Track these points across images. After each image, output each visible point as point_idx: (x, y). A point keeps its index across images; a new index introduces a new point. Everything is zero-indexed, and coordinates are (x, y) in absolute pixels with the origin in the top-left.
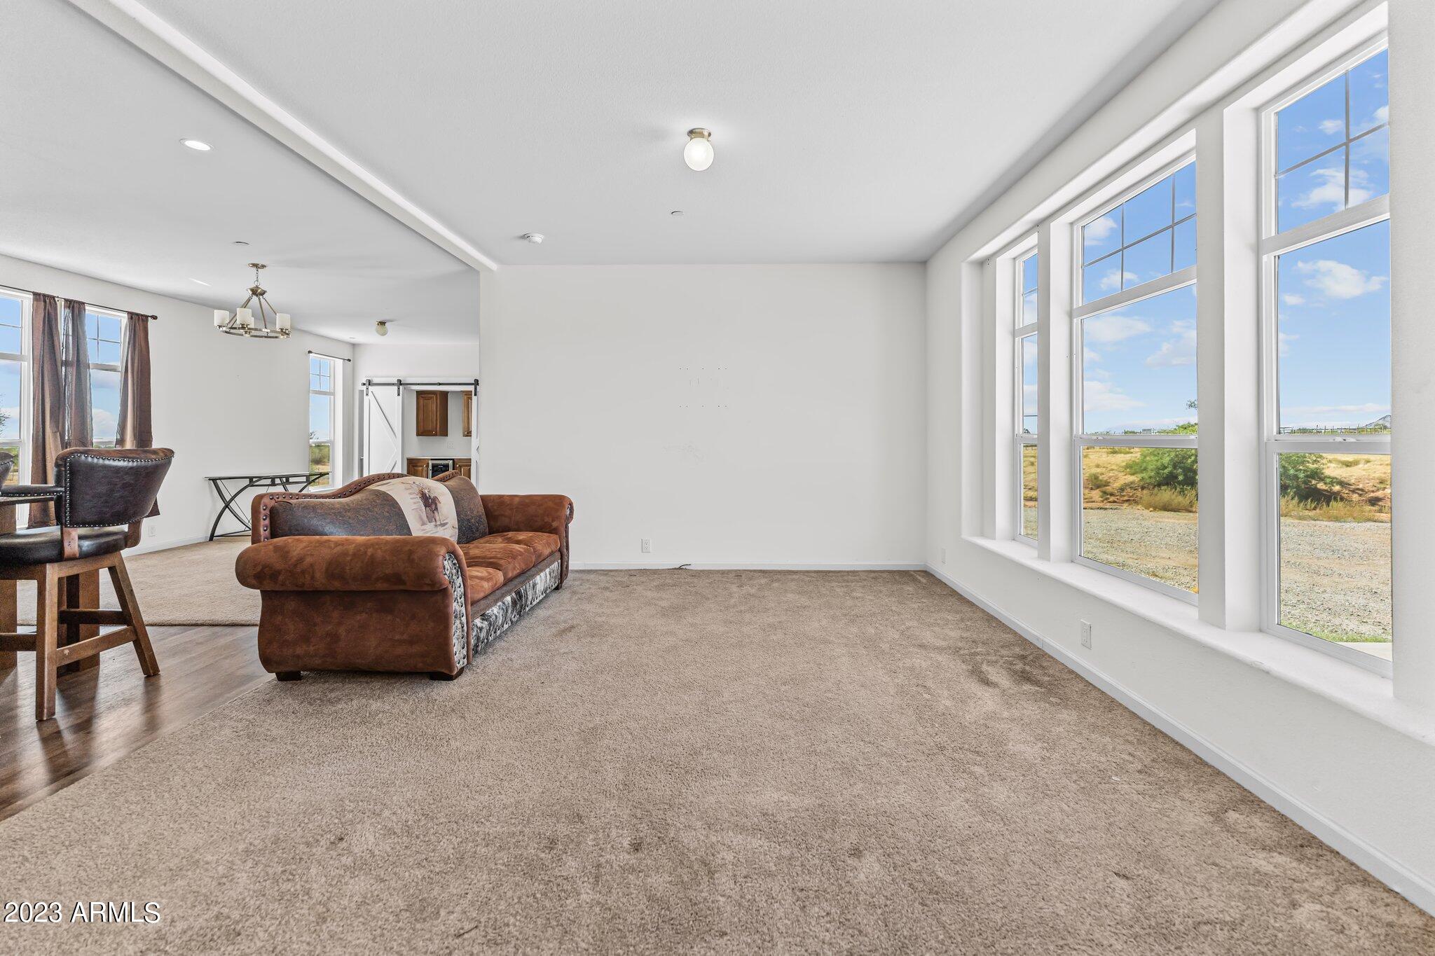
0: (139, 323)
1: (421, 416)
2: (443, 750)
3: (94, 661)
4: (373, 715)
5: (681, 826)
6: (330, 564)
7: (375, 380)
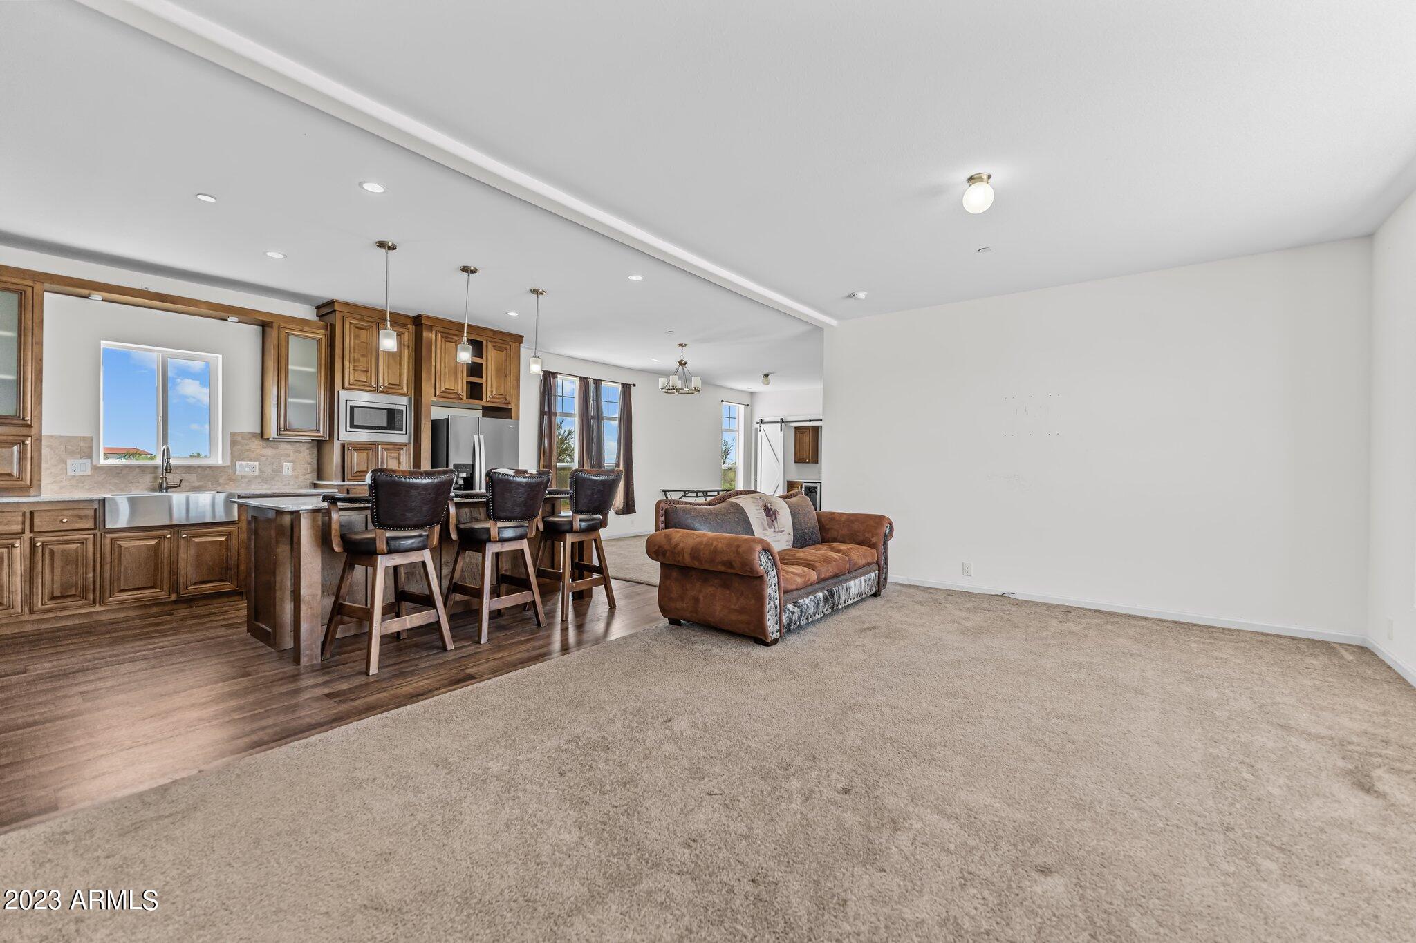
0: (627, 388)
1: (798, 447)
2: (744, 688)
3: (590, 592)
4: (712, 656)
5: (888, 791)
6: (692, 549)
7: (766, 420)
